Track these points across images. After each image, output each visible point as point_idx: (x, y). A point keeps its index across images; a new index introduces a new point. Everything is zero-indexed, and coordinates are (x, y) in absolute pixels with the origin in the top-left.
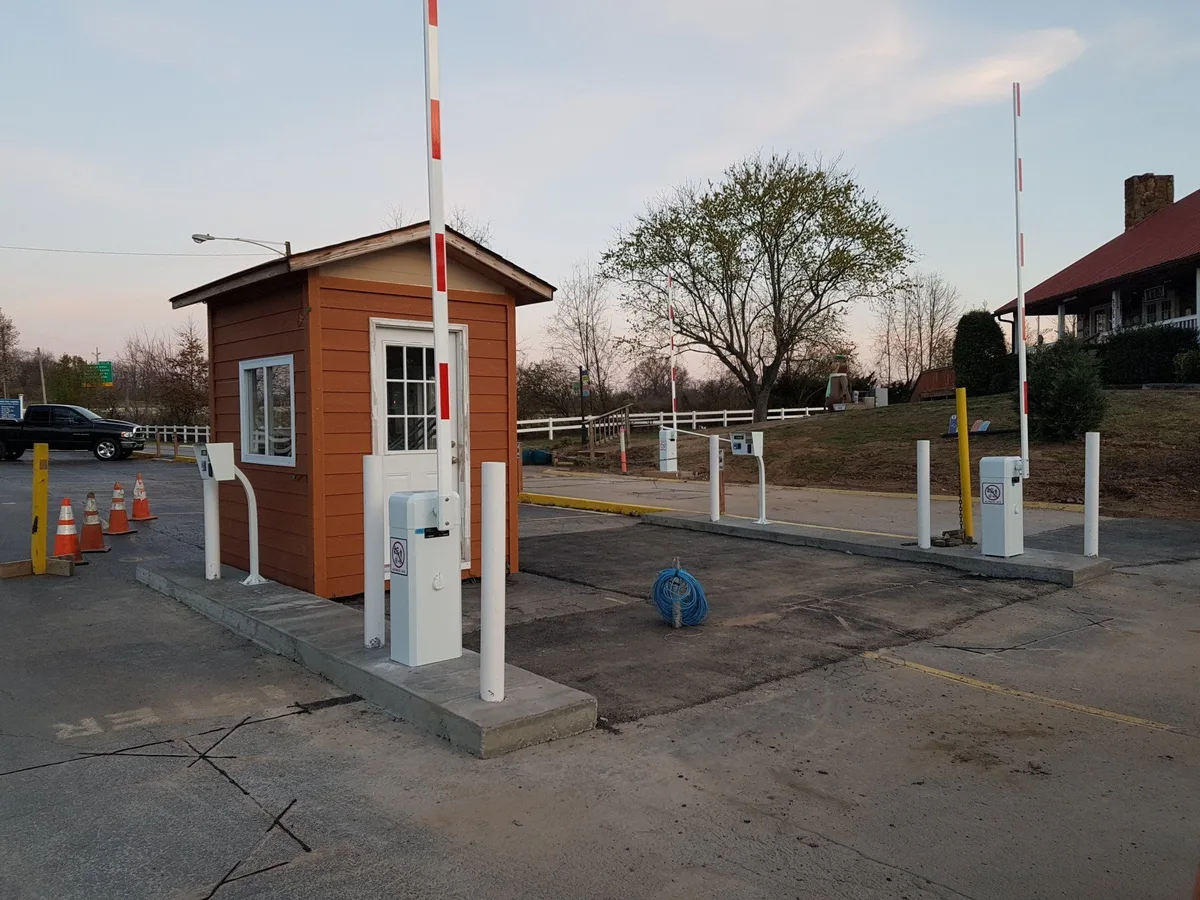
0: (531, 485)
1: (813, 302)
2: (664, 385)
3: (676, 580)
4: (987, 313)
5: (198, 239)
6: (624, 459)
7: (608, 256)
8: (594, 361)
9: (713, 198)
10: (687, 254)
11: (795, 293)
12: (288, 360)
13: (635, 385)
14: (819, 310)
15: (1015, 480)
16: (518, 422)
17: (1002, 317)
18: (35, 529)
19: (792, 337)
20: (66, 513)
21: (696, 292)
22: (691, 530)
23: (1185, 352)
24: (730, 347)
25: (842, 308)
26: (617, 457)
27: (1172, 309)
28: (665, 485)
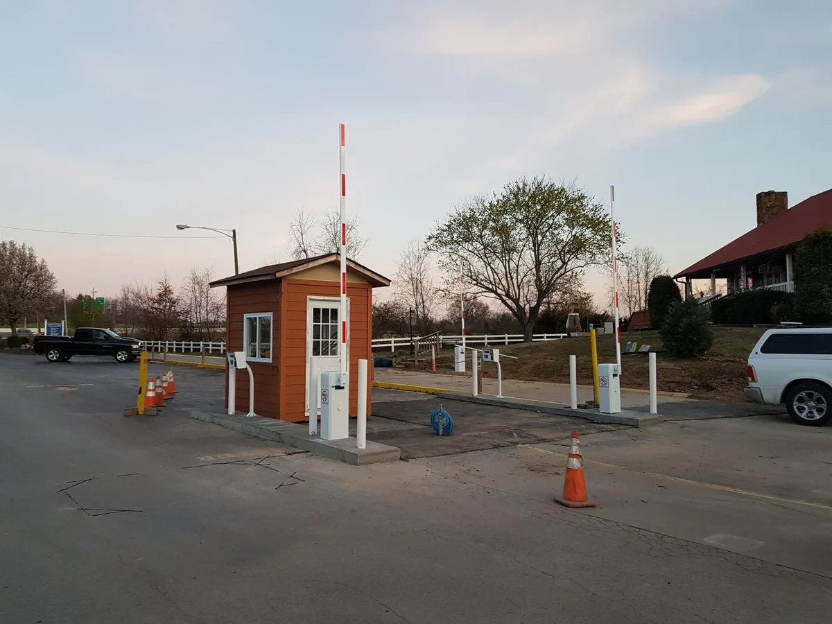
0: (378, 378)
1: (561, 267)
2: (472, 315)
3: (440, 414)
4: (669, 277)
5: (179, 227)
6: (434, 363)
7: (430, 238)
8: (421, 301)
9: (496, 203)
10: (481, 236)
11: (551, 261)
12: (270, 315)
13: (452, 315)
14: (565, 272)
15: (615, 375)
16: (372, 341)
17: (679, 279)
18: (140, 392)
19: (548, 289)
20: (151, 385)
21: (485, 260)
22: (463, 401)
23: (776, 305)
24: (508, 295)
25: (582, 271)
26: (430, 363)
27: (781, 277)
28: (457, 379)
